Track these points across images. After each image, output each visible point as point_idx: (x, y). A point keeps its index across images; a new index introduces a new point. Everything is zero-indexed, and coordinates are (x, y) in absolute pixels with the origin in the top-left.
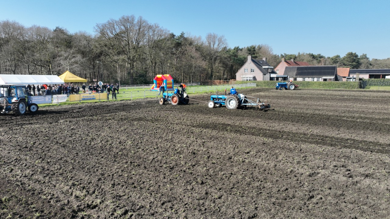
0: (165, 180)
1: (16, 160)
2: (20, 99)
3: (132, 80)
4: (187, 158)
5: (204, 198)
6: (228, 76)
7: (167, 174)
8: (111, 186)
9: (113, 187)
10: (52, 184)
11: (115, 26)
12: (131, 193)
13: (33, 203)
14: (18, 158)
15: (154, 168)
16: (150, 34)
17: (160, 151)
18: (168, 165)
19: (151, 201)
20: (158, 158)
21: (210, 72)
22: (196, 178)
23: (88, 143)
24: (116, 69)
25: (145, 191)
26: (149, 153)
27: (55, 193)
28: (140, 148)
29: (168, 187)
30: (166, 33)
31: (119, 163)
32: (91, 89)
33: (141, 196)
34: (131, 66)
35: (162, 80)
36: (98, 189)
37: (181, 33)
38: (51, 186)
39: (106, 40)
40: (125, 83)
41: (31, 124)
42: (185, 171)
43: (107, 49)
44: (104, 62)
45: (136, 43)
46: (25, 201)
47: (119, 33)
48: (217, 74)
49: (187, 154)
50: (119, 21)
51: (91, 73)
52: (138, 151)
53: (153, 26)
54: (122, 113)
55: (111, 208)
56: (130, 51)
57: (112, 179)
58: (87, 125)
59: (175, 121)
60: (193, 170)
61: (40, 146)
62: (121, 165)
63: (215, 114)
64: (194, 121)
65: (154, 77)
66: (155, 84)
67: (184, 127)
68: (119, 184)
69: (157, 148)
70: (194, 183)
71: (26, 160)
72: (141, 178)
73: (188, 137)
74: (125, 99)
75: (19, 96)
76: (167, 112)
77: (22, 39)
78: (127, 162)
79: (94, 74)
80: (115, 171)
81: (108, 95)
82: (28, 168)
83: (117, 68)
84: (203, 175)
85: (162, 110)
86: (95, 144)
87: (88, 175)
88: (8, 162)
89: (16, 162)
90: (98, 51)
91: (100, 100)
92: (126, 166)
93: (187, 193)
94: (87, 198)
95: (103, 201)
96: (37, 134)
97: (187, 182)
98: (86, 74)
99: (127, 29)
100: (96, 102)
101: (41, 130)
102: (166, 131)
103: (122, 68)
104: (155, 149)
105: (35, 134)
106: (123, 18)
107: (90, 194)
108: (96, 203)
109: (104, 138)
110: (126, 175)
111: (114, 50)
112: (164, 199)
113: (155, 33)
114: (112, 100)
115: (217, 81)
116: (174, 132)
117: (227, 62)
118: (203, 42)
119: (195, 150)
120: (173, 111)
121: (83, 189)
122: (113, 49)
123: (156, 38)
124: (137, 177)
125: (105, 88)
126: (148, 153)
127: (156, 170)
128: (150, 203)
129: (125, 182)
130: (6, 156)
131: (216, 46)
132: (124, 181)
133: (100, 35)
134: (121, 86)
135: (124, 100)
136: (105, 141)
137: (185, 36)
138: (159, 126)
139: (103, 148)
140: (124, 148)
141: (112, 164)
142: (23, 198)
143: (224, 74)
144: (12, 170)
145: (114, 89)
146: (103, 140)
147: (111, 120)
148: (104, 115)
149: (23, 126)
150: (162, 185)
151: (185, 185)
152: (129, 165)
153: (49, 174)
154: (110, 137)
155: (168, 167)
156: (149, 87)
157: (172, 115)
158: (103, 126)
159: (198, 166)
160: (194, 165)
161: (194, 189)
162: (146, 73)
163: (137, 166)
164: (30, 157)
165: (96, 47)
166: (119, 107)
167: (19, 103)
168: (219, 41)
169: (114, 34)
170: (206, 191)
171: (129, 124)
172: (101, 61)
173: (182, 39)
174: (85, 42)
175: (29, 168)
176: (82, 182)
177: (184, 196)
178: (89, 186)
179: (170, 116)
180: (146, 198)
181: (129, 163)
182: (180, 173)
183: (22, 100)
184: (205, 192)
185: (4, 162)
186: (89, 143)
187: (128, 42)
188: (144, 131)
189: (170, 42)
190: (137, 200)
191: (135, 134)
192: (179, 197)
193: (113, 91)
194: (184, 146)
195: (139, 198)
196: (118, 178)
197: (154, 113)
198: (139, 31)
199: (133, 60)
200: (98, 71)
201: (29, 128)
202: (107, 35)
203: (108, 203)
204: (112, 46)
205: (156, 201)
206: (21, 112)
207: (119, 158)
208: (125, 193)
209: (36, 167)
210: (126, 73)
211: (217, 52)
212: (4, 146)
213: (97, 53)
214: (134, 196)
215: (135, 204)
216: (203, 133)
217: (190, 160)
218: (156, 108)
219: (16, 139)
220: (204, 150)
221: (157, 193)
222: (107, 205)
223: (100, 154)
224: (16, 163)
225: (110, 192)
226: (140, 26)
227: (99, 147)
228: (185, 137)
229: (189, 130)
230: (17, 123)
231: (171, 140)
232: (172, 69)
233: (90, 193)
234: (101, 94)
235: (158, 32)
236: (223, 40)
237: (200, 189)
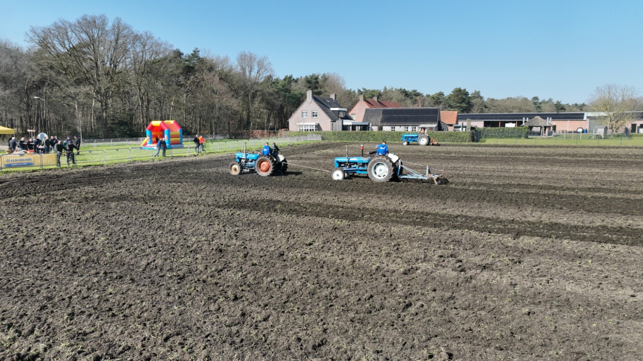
0: (170, 299)
3: (105, 130)
4: (209, 258)
5: (238, 323)
6: (275, 124)
7: (173, 289)
8: (66, 317)
9: (71, 320)
11: (70, 34)
12: (106, 327)
15: (150, 280)
16: (138, 50)
17: (160, 251)
18: (174, 274)
19: (144, 337)
20: (156, 262)
21: (246, 117)
22: (224, 290)
23: (19, 244)
24: (74, 112)
25: (133, 320)
26: (138, 254)
28: (122, 247)
29: (175, 310)
30: (166, 49)
31: (82, 276)
32: (23, 146)
33: (126, 330)
34: (102, 105)
35: (161, 131)
36: (39, 325)
37: (194, 49)
39: (52, 58)
40: (91, 136)
42: (204, 282)
43: (53, 74)
44: (50, 98)
45: (111, 64)
47: (77, 45)
48: (258, 120)
49: (208, 253)
50: (77, 24)
51: (23, 119)
52: (119, 253)
53: (142, 35)
54: (86, 188)
55: (67, 357)
56: (100, 78)
57: (69, 305)
58: (16, 212)
59: (186, 199)
60: (220, 278)
62: (87, 279)
63: (255, 186)
64: (220, 198)
65: (147, 126)
66: (148, 137)
67: (202, 208)
68: (83, 312)
69: (155, 246)
70: (221, 300)
72: (124, 298)
73: (210, 225)
74: (91, 164)
76: (171, 184)
78: (98, 273)
79: (30, 120)
80: (75, 291)
81: (59, 157)
83: (75, 109)
84: (236, 285)
85: (162, 181)
86: (33, 245)
87: (19, 303)
90: (37, 77)
91: (42, 166)
92: (95, 280)
93: (210, 317)
94: (16, 344)
95: (50, 346)
97: (209, 299)
98: (12, 120)
99: (93, 40)
100: (34, 171)
102: (170, 216)
103: (85, 109)
104: (150, 247)
106: (85, 19)
107: (23, 336)
108: (36, 350)
109: (52, 233)
110: (97, 296)
111: (69, 77)
112: (168, 331)
113: (146, 48)
114: (67, 166)
115: (257, 132)
116: (184, 218)
117: (274, 101)
118: (232, 67)
119: (222, 244)
120: (182, 183)
121: (9, 328)
122: (66, 74)
123: (147, 57)
124: (118, 297)
125: (53, 145)
126: (138, 256)
127: (153, 282)
128: (142, 341)
129: (94, 309)
131: (254, 74)
132: (93, 306)
133: (40, 47)
134: (85, 142)
135: (90, 166)
136: (54, 239)
137: (201, 55)
138: (157, 208)
139: (50, 252)
140: (91, 248)
141: (68, 278)
143: (269, 121)
145: (69, 146)
146: (49, 237)
147: (66, 201)
148: (52, 193)
150: (164, 307)
151: (205, 304)
152: (102, 278)
154: (65, 230)
155: (174, 276)
156: (137, 142)
157: (180, 189)
158: (50, 212)
159: (227, 271)
160: (221, 270)
161: (221, 310)
162: (132, 119)
163: (116, 278)
165: (32, 70)
166: (81, 178)
168: (259, 66)
169: (67, 46)
170: (241, 310)
171: (101, 206)
172: (44, 96)
173: (195, 61)
174: (8, 60)
176: (5, 317)
177: (205, 322)
178: (21, 322)
179: (177, 190)
180: (134, 332)
181: (101, 274)
182: (197, 285)
184: (241, 312)
186: (21, 244)
187: (96, 63)
188: (129, 217)
189: (173, 65)
190: (118, 337)
191: (113, 224)
192: (195, 324)
193: (69, 150)
194: (203, 239)
195: (122, 333)
196: (81, 302)
197: (148, 186)
198: (117, 43)
199: (106, 96)
200: (38, 114)
202: (54, 48)
203: (60, 348)
204: (65, 69)
205: (154, 335)
207: (83, 267)
208: (95, 327)
210: (94, 119)
211: (256, 83)
213: (33, 82)
214: (113, 331)
215: (114, 345)
216: (236, 216)
217: (214, 262)
218: (150, 178)
220: (238, 243)
221: (155, 322)
222: (59, 352)
223: (43, 263)
225: (64, 327)
226: (118, 35)
227: (42, 250)
228: (205, 224)
229: (212, 213)
231: (179, 231)
232: (179, 112)
233: (22, 334)
234: (45, 156)
235: (151, 47)
236: (265, 63)
237: (233, 309)
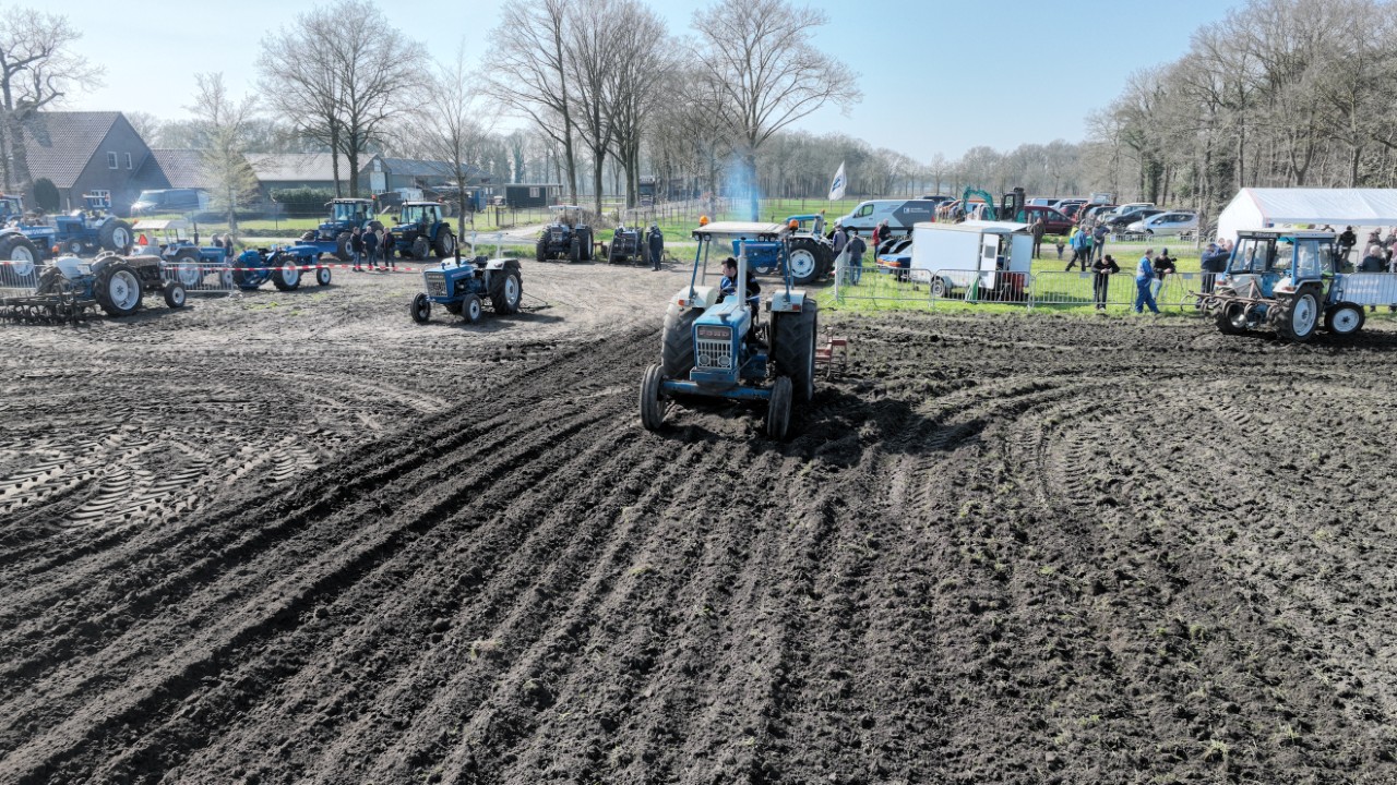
1: (1250, 507)
2: (1305, 284)
10: (1362, 638)
13: (1280, 681)
14: (1257, 500)
27: (1367, 679)
38: (1356, 645)
41: (1327, 379)
46: (1255, 661)
61: (1345, 477)
71: (1283, 515)
75: (1300, 274)
77: (1354, 51)
82: (1284, 547)
88: (1227, 503)
89: (1249, 512)
96: (1339, 424)
101: (1358, 413)
105: (1332, 425)
130: (1222, 483)
142: (1250, 648)
144: (1233, 536)
149: (1296, 385)
153: (1355, 595)
164: (1300, 507)
167: (1296, 298)
175: (1290, 547)
183: (1309, 288)
185: (1215, 501)
201: (1315, 395)
206: (1296, 328)
209: (1313, 551)
212: (1223, 446)
219: (1263, 428)
224: (1250, 517)
230: (1278, 369)
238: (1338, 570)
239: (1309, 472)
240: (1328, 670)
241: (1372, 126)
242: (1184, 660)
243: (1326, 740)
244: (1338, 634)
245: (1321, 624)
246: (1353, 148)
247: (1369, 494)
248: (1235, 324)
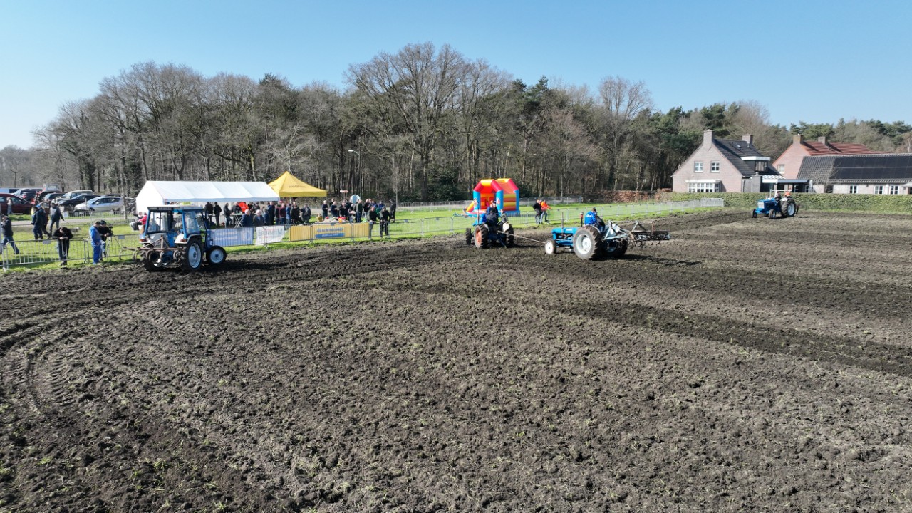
0: (493, 445)
1: (181, 376)
2: (192, 237)
3: (424, 190)
4: (546, 391)
5: (582, 498)
6: (651, 180)
7: (497, 430)
8: (371, 450)
9: (377, 454)
10: (250, 436)
11: (390, 69)
12: (415, 471)
13: (212, 477)
14: (184, 371)
15: (469, 412)
16: (468, 84)
17: (484, 371)
18: (500, 407)
19: (458, 495)
20: (478, 387)
21: (608, 170)
22: (564, 443)
23: (326, 343)
24: (390, 167)
25: (446, 468)
26: (457, 373)
27: (255, 458)
28: (437, 360)
29: (499, 462)
30: (503, 80)
31: (391, 395)
32: (335, 213)
33: (438, 480)
34: (422, 158)
35: (492, 192)
36: (343, 454)
37: (540, 78)
38: (247, 440)
39: (370, 101)
40: (409, 198)
41: (212, 292)
42: (538, 425)
43: (370, 121)
44: (365, 150)
45: (435, 106)
46: (196, 471)
47: (397, 83)
48: (626, 175)
49: (545, 381)
50: (399, 57)
51: (336, 176)
52: (434, 368)
53: (474, 64)
54: (400, 270)
55: (371, 506)
56: (422, 124)
57: (375, 433)
58: (324, 299)
59: (520, 296)
60: (560, 423)
61: (228, 346)
62: (396, 401)
63: (617, 280)
64: (566, 297)
65: (475, 184)
66: (476, 201)
67: (540, 310)
68: (390, 447)
69: (477, 363)
70: (560, 457)
71: (200, 377)
72: (438, 434)
73: (550, 339)
74: (407, 236)
75: (188, 231)
76: (501, 271)
77: (196, 103)
78: (408, 394)
79: (343, 177)
80: (382, 415)
81: (371, 226)
82: (203, 396)
83: (392, 163)
84: (581, 437)
85: (490, 266)
86: (341, 346)
87: (324, 421)
88: (166, 378)
89: (180, 380)
90: (352, 126)
91: (352, 237)
92: (405, 403)
93: (544, 481)
94: (320, 476)
95: (354, 487)
96: (222, 316)
97: (544, 453)
98: (324, 177)
99: (415, 75)
100: (345, 244)
101: (231, 308)
102: (498, 320)
103: (403, 162)
104: (471, 364)
105: (219, 317)
106: (408, 49)
107: (327, 467)
108: (339, 488)
109: (361, 332)
110: (406, 426)
111: (387, 124)
112: (489, 492)
113: (479, 81)
114: (379, 238)
115: (624, 193)
116: (516, 324)
117: (651, 146)
118: (591, 99)
119: (565, 371)
120: (515, 270)
121: (313, 454)
122: (384, 120)
123: (480, 93)
124: (431, 431)
125: (366, 210)
126: (457, 375)
127: (472, 416)
128: (456, 500)
129: (402, 444)
130: (162, 366)
131: (623, 108)
132: (401, 440)
133: (357, 88)
134: (400, 206)
135: (405, 238)
136: (362, 340)
137: (550, 86)
138: (482, 306)
139: (358, 356)
140: (401, 358)
141: (375, 396)
142: (192, 464)
143: (642, 176)
144: (173, 397)
145: (383, 213)
146: (357, 337)
147: (377, 288)
148: (363, 275)
149: (195, 298)
150: (484, 455)
151: (538, 460)
152: (414, 402)
153: (243, 412)
154: (374, 329)
155: (500, 411)
156: (462, 207)
157: (512, 279)
158: (359, 302)
159: (571, 413)
160: (562, 412)
161: (559, 473)
162: (456, 175)
163: (429, 404)
164: (208, 369)
165: (348, 117)
166: (394, 255)
167: (188, 246)
168: (630, 95)
169: (387, 85)
170: (587, 479)
171: (415, 298)
172: (358, 149)
173: (541, 94)
175: (206, 395)
176: (310, 437)
177: (536, 488)
178: (325, 446)
179: (509, 281)
180: (447, 486)
181: (412, 396)
182: (528, 429)
183: (194, 239)
184: (586, 481)
185: (159, 378)
186: (329, 343)
187: (418, 105)
188: (447, 318)
189: (512, 101)
190: (428, 489)
191: (429, 326)
192: (524, 488)
193: (383, 219)
194: (540, 359)
195: (433, 484)
196: (388, 430)
197: (472, 272)
198: (443, 78)
199: (428, 146)
200: (351, 170)
201: (207, 302)
202: (372, 89)
203: (365, 492)
204: (383, 114)
205: (471, 495)
206: (191, 264)
207: (392, 383)
208: (403, 469)
209: (219, 393)
210: (412, 176)
211: (625, 122)
212: (159, 342)
213: (349, 131)
214: (423, 479)
215: (423, 500)
216: (586, 328)
217: (553, 397)
218: (476, 260)
219: (182, 327)
220: (588, 372)
221: (473, 476)
222: (363, 496)
223: (350, 371)
224: (182, 383)
225: (369, 463)
226: (445, 66)
227: (350, 353)
228: (543, 336)
229: (553, 319)
230: (185, 289)
231: (509, 345)
232: (517, 166)
233: (326, 464)
234: (357, 225)
235: (486, 79)
236: (641, 92)
237: (575, 474)
238: (233, 400)
239: (210, 347)
240: (236, 460)
241: (213, 146)
242: (154, 487)
243: (240, 502)
244: (238, 438)
245: (228, 435)
246: (205, 158)
247: (242, 353)
248: (156, 265)
